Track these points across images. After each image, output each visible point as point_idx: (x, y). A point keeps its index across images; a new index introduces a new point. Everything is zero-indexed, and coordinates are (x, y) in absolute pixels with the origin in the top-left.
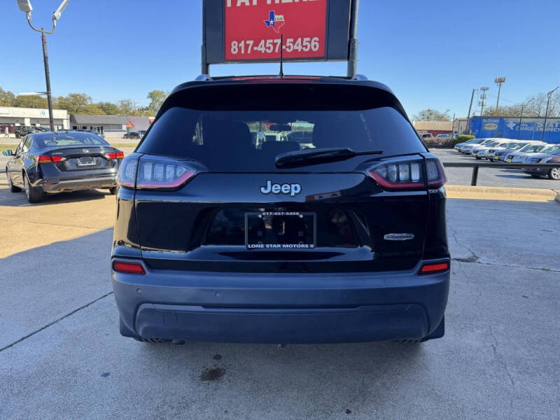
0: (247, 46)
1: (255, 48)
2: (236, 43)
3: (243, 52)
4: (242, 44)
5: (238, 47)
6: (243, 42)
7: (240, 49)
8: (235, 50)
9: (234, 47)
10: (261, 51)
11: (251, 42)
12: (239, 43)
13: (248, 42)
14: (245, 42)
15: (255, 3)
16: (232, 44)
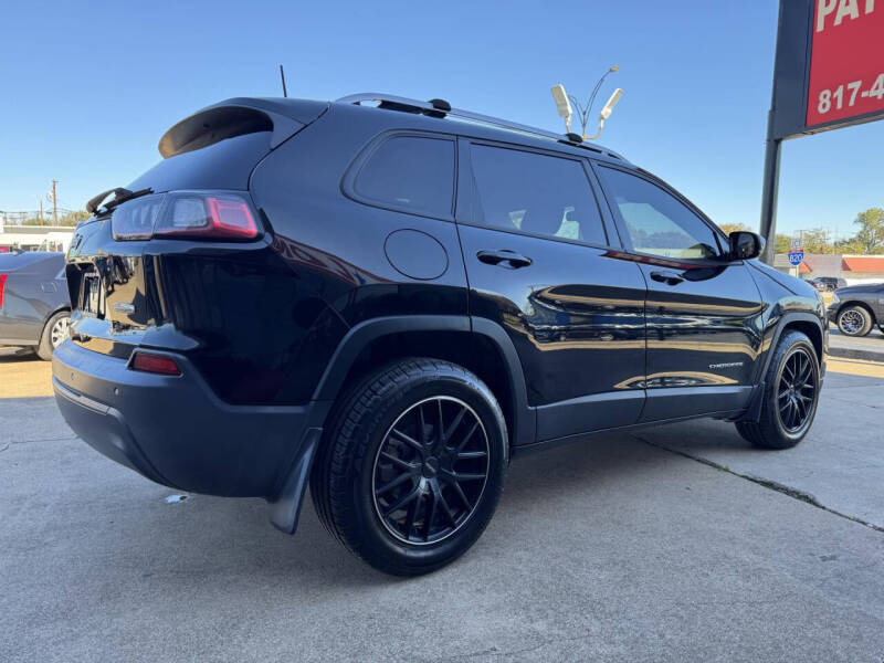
0: (847, 94)
1: (864, 94)
2: (828, 92)
3: (839, 106)
4: (839, 93)
5: (831, 99)
6: (841, 88)
7: (834, 101)
8: (824, 106)
9: (824, 103)
10: (876, 97)
11: (856, 85)
12: (833, 90)
13: (850, 86)
14: (845, 88)
15: (869, 8)
16: (821, 98)
